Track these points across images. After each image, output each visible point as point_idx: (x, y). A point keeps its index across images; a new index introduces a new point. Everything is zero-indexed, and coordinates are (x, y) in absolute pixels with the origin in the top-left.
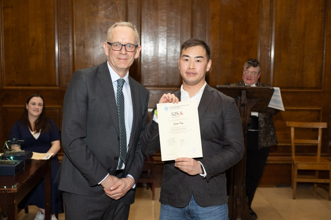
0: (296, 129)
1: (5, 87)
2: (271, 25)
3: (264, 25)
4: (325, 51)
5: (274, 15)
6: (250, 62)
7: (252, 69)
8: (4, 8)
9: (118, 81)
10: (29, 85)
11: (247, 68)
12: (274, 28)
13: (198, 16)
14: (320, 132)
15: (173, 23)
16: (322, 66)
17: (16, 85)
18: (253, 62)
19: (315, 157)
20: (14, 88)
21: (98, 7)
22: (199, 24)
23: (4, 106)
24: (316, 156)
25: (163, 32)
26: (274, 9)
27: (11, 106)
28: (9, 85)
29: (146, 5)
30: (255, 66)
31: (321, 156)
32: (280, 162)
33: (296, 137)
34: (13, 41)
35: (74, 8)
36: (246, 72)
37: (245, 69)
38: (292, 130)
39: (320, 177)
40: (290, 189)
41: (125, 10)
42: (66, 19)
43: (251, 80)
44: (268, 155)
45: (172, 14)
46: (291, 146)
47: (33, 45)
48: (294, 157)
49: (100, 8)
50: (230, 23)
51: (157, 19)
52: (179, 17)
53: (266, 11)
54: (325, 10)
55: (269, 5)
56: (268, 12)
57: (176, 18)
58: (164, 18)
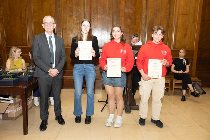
2: (146, 21)
3: (143, 21)
6: (134, 35)
8: (33, 13)
12: (147, 23)
13: (115, 17)
15: (104, 20)
18: (136, 35)
21: (72, 13)
22: (115, 21)
25: (100, 24)
26: (147, 14)
29: (93, 12)
30: (137, 37)
34: (37, 27)
35: (63, 13)
37: (132, 38)
41: (84, 15)
42: (59, 18)
45: (104, 16)
49: (73, 13)
50: (128, 20)
51: (98, 18)
52: (107, 17)
53: (144, 15)
54: (169, 15)
55: (145, 12)
56: (145, 16)
57: (105, 18)
58: (100, 18)
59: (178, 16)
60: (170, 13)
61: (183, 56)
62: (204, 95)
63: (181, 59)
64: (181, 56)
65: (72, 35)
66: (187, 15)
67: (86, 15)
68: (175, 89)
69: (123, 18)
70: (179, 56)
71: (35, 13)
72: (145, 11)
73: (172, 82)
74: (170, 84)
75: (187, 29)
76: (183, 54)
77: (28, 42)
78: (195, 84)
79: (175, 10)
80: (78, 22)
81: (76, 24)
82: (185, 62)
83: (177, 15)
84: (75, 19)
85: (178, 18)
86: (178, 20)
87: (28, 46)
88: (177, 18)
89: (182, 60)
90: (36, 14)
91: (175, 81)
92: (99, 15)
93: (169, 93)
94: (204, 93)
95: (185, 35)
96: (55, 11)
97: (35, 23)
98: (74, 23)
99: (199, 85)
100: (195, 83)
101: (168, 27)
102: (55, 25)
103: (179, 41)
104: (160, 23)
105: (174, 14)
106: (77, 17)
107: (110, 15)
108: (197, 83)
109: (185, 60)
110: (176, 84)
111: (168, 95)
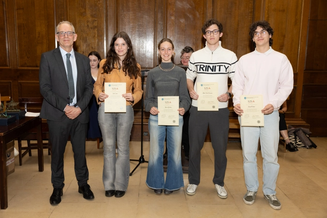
1: (20, 68)
8: (17, 9)
9: (67, 55)
13: (159, 15)
15: (141, 21)
17: (27, 66)
18: (187, 49)
20: (26, 68)
21: (85, 9)
23: (19, 81)
25: (133, 27)
26: (215, 10)
27: (24, 81)
28: (22, 66)
29: (121, 8)
34: (24, 34)
35: (68, 10)
45: (140, 14)
47: (39, 37)
49: (87, 9)
50: (182, 21)
51: (130, 18)
52: (145, 16)
53: (209, 12)
54: (253, 12)
55: (212, 8)
56: (211, 13)
57: (142, 17)
58: (134, 17)
59: (268, 14)
62: (313, 149)
65: (85, 48)
66: (283, 11)
67: (109, 13)
69: (173, 18)
71: (20, 9)
72: (211, 5)
75: (284, 36)
77: (8, 59)
78: (299, 130)
79: (264, 4)
80: (96, 25)
81: (91, 28)
83: (266, 12)
84: (90, 19)
87: (7, 66)
88: (267, 16)
90: (21, 11)
92: (131, 12)
94: (313, 146)
95: (282, 46)
96: (55, 6)
97: (20, 27)
98: (88, 26)
99: (305, 133)
100: (298, 128)
102: (76, 36)
104: (238, 26)
105: (262, 10)
106: (92, 16)
107: (151, 13)
108: (302, 128)
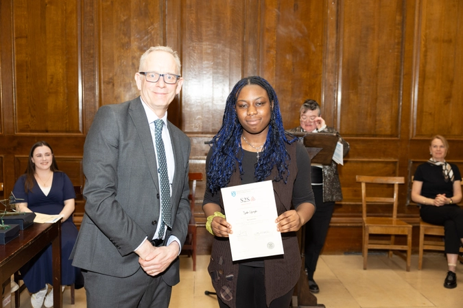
0: (367, 184)
1: (18, 134)
2: (338, 60)
3: (330, 60)
4: (401, 92)
5: (341, 48)
6: (306, 104)
7: (310, 113)
8: (16, 38)
9: (155, 122)
10: (47, 131)
11: (304, 112)
12: (341, 64)
13: (251, 48)
14: (396, 188)
15: (220, 56)
16: (399, 109)
17: (31, 131)
18: (311, 104)
19: (390, 218)
20: (29, 134)
21: (130, 37)
22: (251, 59)
23: (16, 156)
24: (392, 217)
25: (207, 67)
26: (341, 40)
27: (24, 156)
28: (21, 131)
29: (187, 36)
30: (313, 110)
31: (398, 217)
32: (348, 225)
33: (368, 194)
34: (27, 77)
35: (101, 39)
36: (304, 117)
37: (302, 113)
38: (363, 185)
39: (396, 243)
40: (360, 256)
42: (92, 52)
43: (311, 125)
44: (332, 216)
45: (219, 46)
46: (361, 205)
47: (52, 82)
48: (365, 218)
49: (132, 38)
50: (288, 57)
51: (201, 53)
52: (227, 50)
53: (331, 43)
54: (401, 43)
55: (335, 36)
56: (334, 45)
57: (223, 51)
58: (209, 51)
59: (425, 46)
60: (402, 36)
61: (443, 154)
63: (438, 164)
64: (439, 156)
66: (450, 41)
68: (425, 251)
69: (273, 52)
70: (431, 156)
71: (21, 37)
72: (335, 32)
73: (416, 230)
74: (410, 239)
75: (452, 82)
76: (443, 150)
79: (418, 31)
82: (451, 174)
83: (423, 43)
85: (426, 51)
86: (425, 56)
88: (423, 49)
89: (441, 166)
90: (23, 41)
91: (426, 229)
92: (204, 43)
93: (409, 265)
95: (448, 98)
96: (79, 32)
97: (20, 66)
98: (133, 64)
101: (400, 74)
103: (431, 114)
104: (378, 65)
105: (415, 40)
107: (237, 44)
109: (448, 166)
110: (427, 237)
111: (408, 270)
